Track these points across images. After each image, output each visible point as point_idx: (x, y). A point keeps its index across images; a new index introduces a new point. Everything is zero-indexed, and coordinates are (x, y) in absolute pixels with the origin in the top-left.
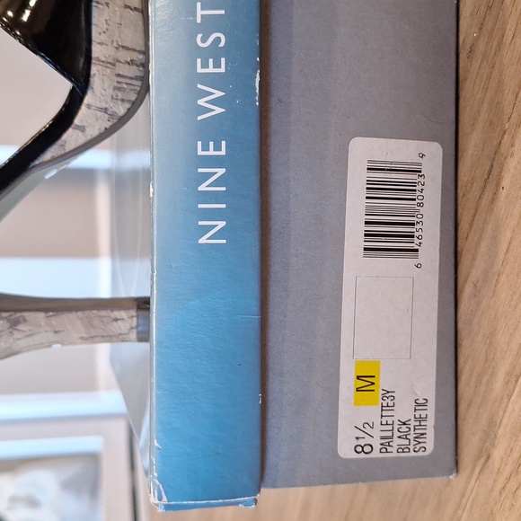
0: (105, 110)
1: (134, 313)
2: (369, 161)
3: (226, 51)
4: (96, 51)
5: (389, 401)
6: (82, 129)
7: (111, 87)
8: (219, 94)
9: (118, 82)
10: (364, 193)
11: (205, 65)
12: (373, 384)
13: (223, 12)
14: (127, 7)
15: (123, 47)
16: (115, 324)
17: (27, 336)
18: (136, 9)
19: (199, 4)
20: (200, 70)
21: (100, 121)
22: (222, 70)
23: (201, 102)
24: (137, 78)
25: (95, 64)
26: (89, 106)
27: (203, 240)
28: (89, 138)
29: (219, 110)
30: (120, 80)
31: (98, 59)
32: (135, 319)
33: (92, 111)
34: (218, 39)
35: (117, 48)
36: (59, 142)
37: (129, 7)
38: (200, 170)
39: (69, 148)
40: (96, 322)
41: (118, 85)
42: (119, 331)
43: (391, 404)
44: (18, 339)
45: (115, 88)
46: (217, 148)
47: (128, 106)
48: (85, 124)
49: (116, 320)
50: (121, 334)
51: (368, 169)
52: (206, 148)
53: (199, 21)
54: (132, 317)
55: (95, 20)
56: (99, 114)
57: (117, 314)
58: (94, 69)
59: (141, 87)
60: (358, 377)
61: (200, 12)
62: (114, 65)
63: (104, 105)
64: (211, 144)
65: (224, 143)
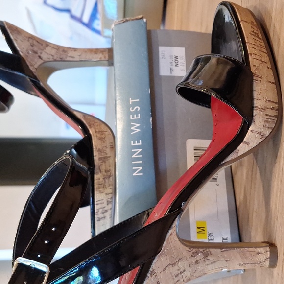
0: (260, 133)
1: (268, 249)
2: (194, 147)
3: (140, 112)
4: (256, 103)
5: (211, 237)
6: (248, 143)
7: (264, 121)
8: (138, 125)
9: (267, 118)
10: (194, 158)
11: (133, 117)
12: (204, 230)
13: (138, 100)
14: (269, 82)
15: (269, 101)
16: (258, 255)
17: (212, 263)
18: (273, 83)
19: (130, 99)
20: (131, 118)
21: (257, 139)
22: (139, 117)
23: (132, 128)
24: (275, 116)
25: (256, 110)
26: (252, 131)
27: (134, 174)
28: (251, 148)
29: (138, 130)
30: (268, 117)
31: (257, 107)
32: (269, 253)
33: (253, 133)
34: (137, 109)
35: (266, 101)
36: (236, 151)
37: (270, 82)
38: (133, 150)
39: (240, 153)
40: (248, 254)
41: (267, 120)
42: (260, 261)
43: (212, 239)
44: (208, 265)
45: (265, 122)
46: (138, 142)
47: (271, 131)
48: (249, 140)
49: (258, 253)
50: (261, 262)
51: (195, 150)
52: (134, 143)
53: (131, 103)
54: (267, 251)
55: (254, 89)
56: (257, 135)
57: (259, 250)
58: (255, 112)
59: (277, 121)
60: (198, 228)
61: (131, 101)
62: (265, 110)
63: (260, 130)
64: (136, 141)
65: (140, 141)
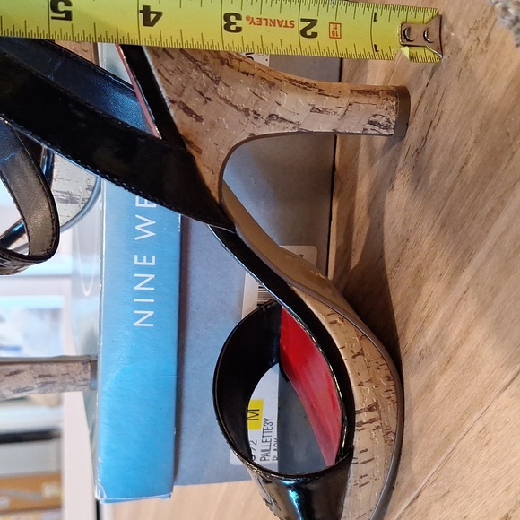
5: (268, 426)
8: (151, 222)
11: (141, 202)
12: (258, 415)
20: (138, 205)
22: (154, 206)
23: (138, 227)
27: (137, 324)
29: (151, 234)
38: (136, 275)
43: (270, 428)
46: (149, 260)
52: (140, 260)
64: (145, 257)
65: (154, 257)
